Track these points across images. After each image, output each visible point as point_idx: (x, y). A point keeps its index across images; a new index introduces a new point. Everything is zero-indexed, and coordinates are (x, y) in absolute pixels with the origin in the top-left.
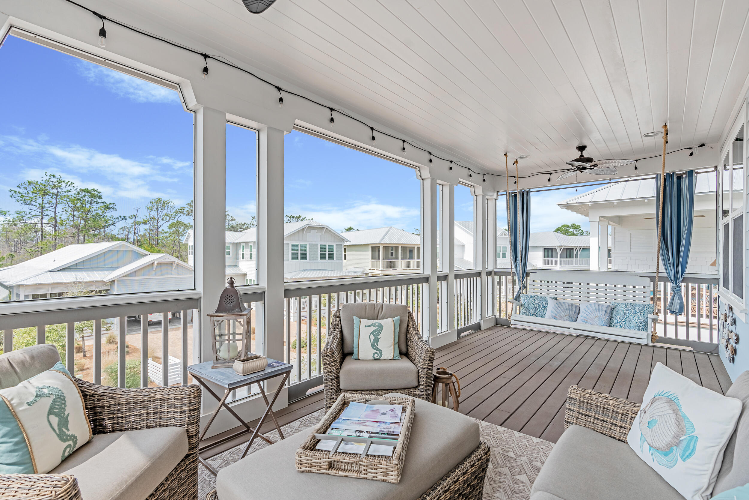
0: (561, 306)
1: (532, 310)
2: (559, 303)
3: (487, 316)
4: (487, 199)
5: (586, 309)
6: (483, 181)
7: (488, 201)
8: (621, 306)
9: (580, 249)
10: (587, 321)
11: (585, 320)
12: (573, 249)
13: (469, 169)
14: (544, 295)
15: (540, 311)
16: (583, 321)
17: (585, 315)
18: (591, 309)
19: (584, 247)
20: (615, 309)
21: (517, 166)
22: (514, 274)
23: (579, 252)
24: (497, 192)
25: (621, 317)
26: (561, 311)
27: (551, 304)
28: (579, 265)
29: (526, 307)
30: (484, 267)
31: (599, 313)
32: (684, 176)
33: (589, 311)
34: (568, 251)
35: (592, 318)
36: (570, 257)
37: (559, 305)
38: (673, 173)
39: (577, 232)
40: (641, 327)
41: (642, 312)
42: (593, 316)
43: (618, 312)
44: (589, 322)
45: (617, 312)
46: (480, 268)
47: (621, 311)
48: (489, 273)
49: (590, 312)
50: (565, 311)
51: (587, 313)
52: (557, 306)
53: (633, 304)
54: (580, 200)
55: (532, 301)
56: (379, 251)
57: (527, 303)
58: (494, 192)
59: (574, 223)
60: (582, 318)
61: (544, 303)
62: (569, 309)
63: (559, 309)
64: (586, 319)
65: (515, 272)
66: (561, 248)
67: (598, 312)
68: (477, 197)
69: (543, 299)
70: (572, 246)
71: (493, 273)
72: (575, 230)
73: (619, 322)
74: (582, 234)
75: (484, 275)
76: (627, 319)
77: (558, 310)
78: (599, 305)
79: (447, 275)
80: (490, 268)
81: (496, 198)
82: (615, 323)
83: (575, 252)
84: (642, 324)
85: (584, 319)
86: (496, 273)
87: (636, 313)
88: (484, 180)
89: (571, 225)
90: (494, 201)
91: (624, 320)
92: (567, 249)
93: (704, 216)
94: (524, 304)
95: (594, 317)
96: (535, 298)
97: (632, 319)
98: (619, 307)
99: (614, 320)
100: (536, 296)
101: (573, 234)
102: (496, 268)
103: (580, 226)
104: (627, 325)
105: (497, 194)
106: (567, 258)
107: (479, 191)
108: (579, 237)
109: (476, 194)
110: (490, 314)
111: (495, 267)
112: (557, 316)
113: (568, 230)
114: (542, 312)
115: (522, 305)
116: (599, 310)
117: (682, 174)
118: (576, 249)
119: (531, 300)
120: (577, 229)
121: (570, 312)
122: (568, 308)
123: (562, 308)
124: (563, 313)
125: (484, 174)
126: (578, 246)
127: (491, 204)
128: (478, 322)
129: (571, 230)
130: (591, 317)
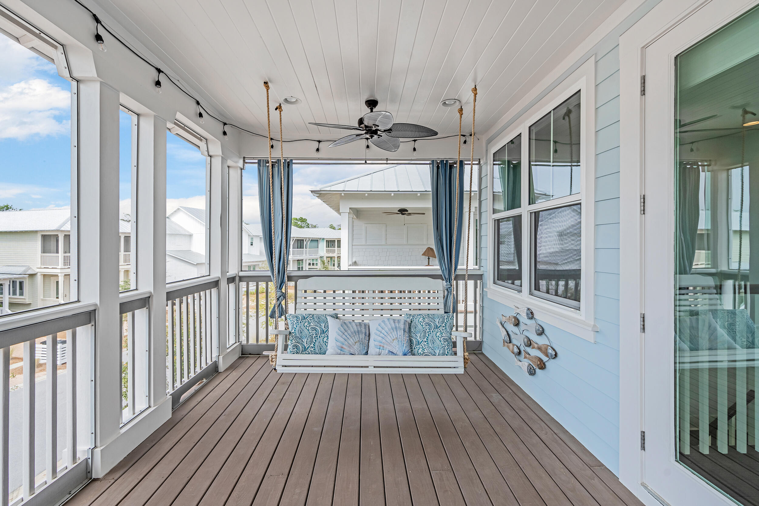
0: (347, 329)
1: (306, 340)
2: (344, 325)
3: (228, 346)
4: (229, 167)
5: (380, 329)
6: (222, 133)
7: (230, 169)
8: (418, 319)
9: (309, 240)
10: (383, 347)
11: (380, 346)
12: (303, 240)
13: (198, 103)
14: (320, 311)
15: (318, 340)
16: (378, 347)
17: (380, 339)
18: (386, 329)
19: (312, 238)
20: (413, 324)
21: (280, 114)
22: (267, 279)
23: (308, 243)
24: (244, 158)
25: (422, 335)
26: (348, 336)
27: (333, 325)
28: (308, 255)
29: (298, 335)
30: (224, 271)
31: (397, 333)
32: (455, 166)
33: (383, 331)
34: (299, 242)
35: (389, 341)
36: (301, 248)
37: (345, 327)
38: (447, 161)
39: (304, 225)
40: (446, 347)
41: (444, 325)
42: (390, 338)
43: (417, 329)
44: (386, 348)
45: (415, 328)
46: (216, 274)
47: (420, 327)
48: (231, 280)
49: (385, 334)
50: (354, 336)
51: (381, 335)
52: (342, 330)
53: (431, 316)
54: (333, 188)
55: (306, 324)
56: (57, 241)
57: (297, 328)
58: (240, 158)
59: (301, 217)
60: (376, 343)
61: (323, 325)
62: (358, 332)
63: (346, 333)
64: (382, 345)
65: (270, 276)
66: (293, 239)
67: (395, 332)
68: (212, 159)
69: (321, 320)
70: (303, 238)
71: (237, 279)
72: (302, 223)
73: (421, 343)
74: (308, 227)
75: (223, 284)
76: (430, 338)
77: (344, 336)
78: (394, 320)
79: (148, 295)
80: (233, 271)
81: (242, 167)
82: (416, 344)
83: (305, 243)
84: (447, 343)
85: (380, 344)
86: (241, 279)
87: (437, 327)
88: (225, 133)
89: (299, 218)
90: (239, 171)
91: (425, 340)
92: (298, 240)
93: (424, 214)
94: (293, 331)
95: (391, 340)
96: (308, 319)
97: (435, 337)
98: (416, 321)
99: (414, 341)
100: (310, 315)
101: (301, 227)
102: (242, 271)
103: (306, 219)
104: (430, 346)
105: (244, 161)
106: (298, 248)
107: (216, 149)
108: (306, 229)
109: (210, 154)
110: (232, 340)
111: (240, 270)
112: (344, 346)
113: (297, 222)
114: (321, 341)
115: (290, 333)
116: (396, 328)
117: (453, 163)
118: (306, 240)
119: (303, 323)
120: (304, 222)
121: (360, 335)
122: (356, 330)
123: (349, 332)
124: (351, 340)
125: (225, 124)
126: (307, 238)
127: (234, 175)
128: (214, 360)
129: (299, 223)
130: (387, 340)
